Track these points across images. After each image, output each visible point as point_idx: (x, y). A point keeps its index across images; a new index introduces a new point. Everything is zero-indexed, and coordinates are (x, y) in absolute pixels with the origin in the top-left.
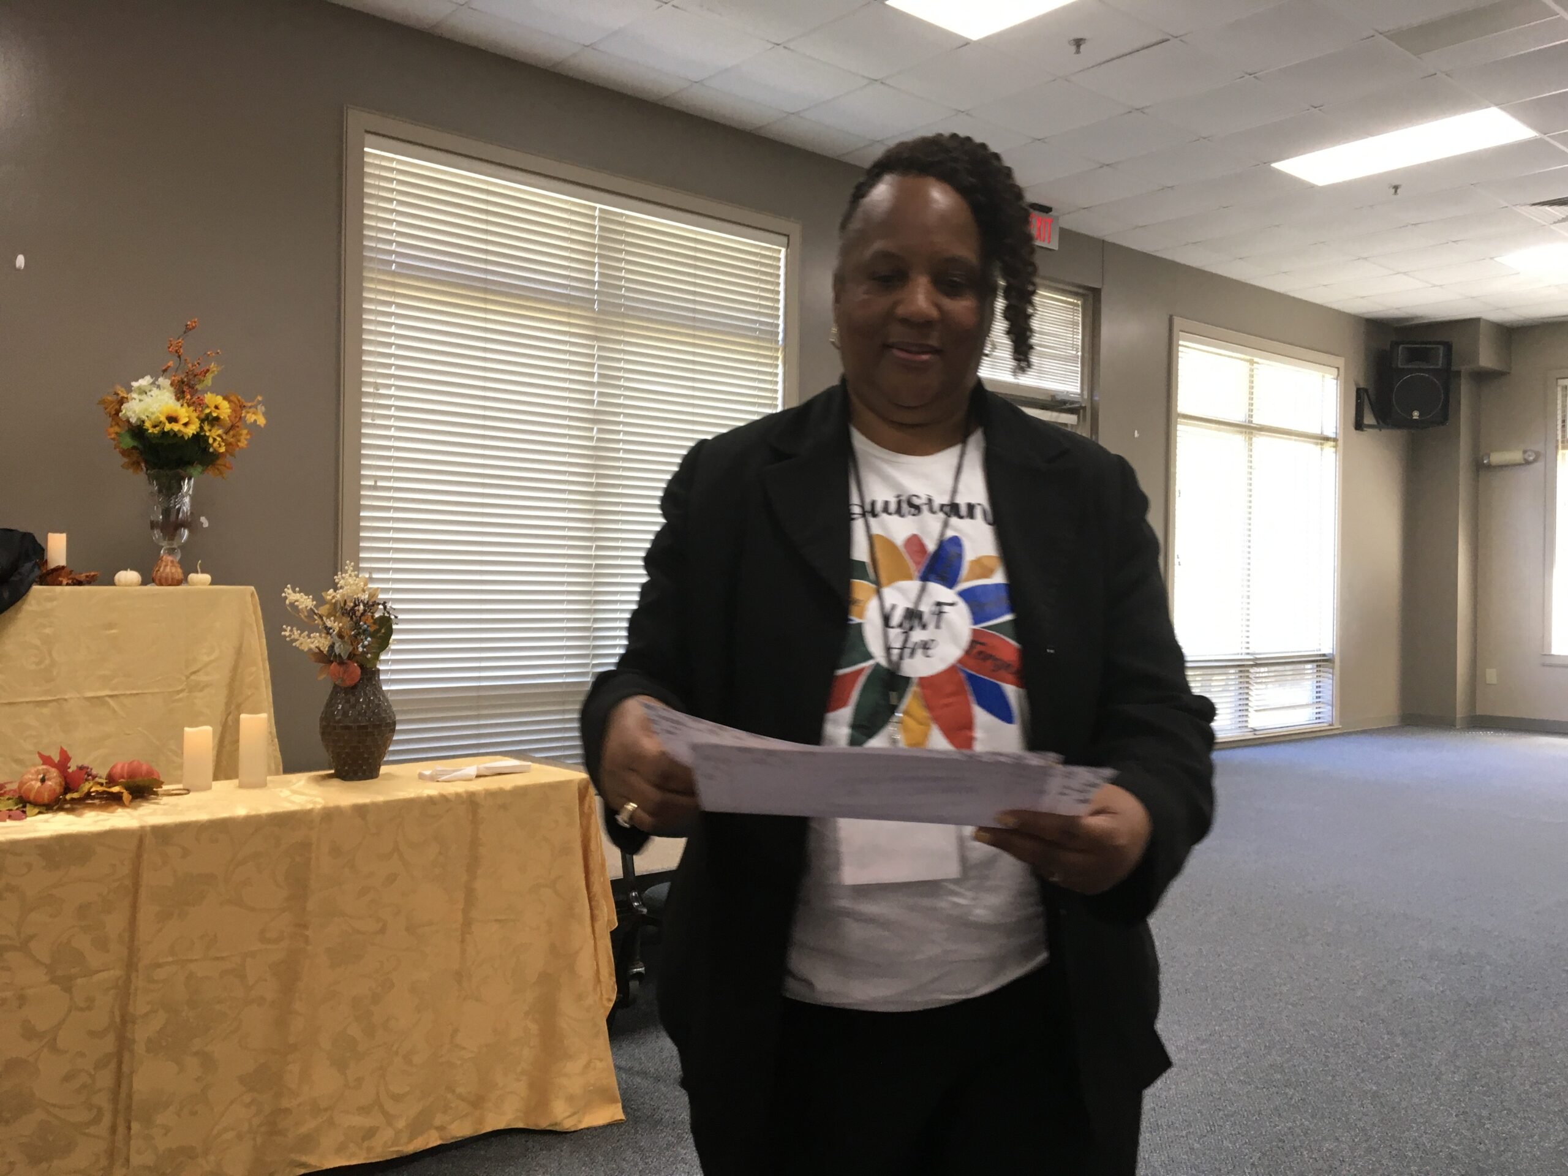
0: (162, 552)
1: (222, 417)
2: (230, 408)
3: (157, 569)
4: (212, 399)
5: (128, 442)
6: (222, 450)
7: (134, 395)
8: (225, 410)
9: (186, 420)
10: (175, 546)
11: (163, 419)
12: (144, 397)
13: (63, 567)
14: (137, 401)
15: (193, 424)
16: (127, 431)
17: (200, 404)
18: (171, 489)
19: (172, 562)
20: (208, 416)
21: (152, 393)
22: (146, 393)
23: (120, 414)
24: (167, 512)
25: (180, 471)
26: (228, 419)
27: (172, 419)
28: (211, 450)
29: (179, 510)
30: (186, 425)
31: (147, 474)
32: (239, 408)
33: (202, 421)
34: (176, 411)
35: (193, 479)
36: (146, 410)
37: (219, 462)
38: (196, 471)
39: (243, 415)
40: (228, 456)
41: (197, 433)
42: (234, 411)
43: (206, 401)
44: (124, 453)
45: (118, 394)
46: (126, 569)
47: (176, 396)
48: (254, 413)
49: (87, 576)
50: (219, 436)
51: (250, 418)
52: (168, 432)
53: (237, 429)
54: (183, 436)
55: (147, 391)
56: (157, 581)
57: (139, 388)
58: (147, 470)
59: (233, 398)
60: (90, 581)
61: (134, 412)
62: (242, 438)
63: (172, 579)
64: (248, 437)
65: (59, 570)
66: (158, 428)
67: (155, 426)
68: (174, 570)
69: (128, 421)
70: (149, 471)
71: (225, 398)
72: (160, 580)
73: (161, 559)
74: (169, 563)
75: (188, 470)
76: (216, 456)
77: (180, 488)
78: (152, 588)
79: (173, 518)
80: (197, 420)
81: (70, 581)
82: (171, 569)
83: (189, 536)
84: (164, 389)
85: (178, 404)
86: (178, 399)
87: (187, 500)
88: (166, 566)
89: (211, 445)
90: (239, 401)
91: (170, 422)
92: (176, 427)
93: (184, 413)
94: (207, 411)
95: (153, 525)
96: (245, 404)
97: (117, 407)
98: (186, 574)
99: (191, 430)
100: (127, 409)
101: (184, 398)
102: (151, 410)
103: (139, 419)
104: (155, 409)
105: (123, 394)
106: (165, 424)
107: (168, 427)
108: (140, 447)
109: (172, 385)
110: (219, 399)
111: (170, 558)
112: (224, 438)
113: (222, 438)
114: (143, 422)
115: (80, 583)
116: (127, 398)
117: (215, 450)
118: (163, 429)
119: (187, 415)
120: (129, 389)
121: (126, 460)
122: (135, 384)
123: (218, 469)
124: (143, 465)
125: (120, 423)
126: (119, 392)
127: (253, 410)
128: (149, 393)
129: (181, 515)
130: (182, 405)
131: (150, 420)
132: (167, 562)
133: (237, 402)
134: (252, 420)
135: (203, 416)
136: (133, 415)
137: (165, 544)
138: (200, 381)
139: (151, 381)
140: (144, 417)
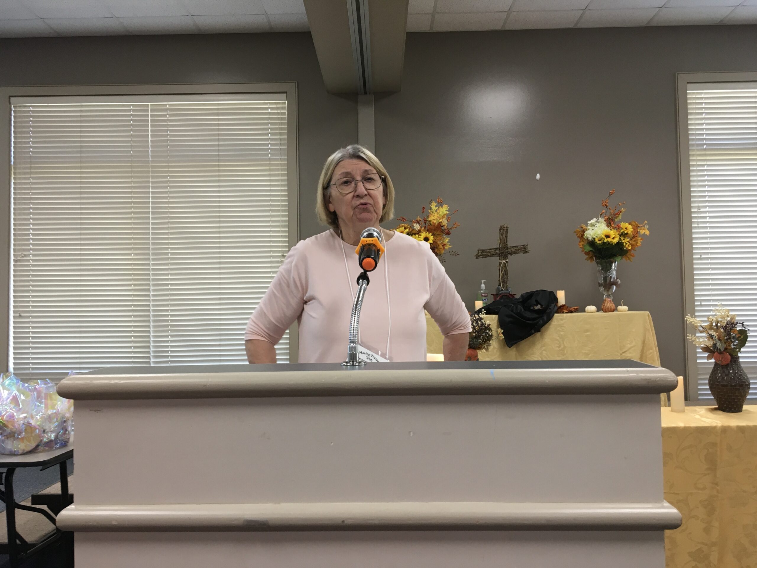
0: (604, 297)
1: (629, 233)
2: (632, 228)
3: (604, 304)
4: (624, 225)
5: (588, 248)
6: (630, 248)
7: (589, 227)
8: (630, 229)
9: (614, 236)
10: (610, 294)
11: (603, 237)
12: (593, 228)
13: (565, 305)
14: (591, 230)
15: (616, 237)
16: (587, 244)
17: (619, 228)
18: (607, 268)
19: (610, 301)
20: (622, 233)
21: (597, 225)
22: (594, 226)
23: (584, 237)
24: (605, 278)
25: (611, 259)
26: (632, 233)
27: (608, 236)
28: (625, 249)
29: (611, 277)
30: (613, 238)
31: (596, 262)
32: (636, 228)
33: (620, 235)
34: (609, 232)
35: (617, 262)
36: (595, 233)
37: (628, 254)
38: (618, 259)
39: (638, 231)
40: (632, 251)
41: (618, 241)
42: (634, 229)
43: (622, 226)
44: (586, 253)
45: (582, 228)
46: (590, 305)
47: (607, 225)
48: (644, 229)
49: (574, 309)
50: (628, 242)
51: (642, 232)
52: (606, 242)
53: (636, 238)
54: (612, 244)
55: (595, 225)
56: (604, 310)
57: (591, 224)
58: (596, 260)
59: (633, 223)
60: (576, 311)
61: (590, 235)
62: (639, 241)
63: (611, 309)
64: (641, 241)
65: (563, 306)
66: (601, 241)
67: (599, 240)
68: (611, 305)
69: (588, 239)
70: (597, 261)
71: (630, 224)
72: (605, 310)
73: (605, 300)
74: (609, 302)
75: (615, 259)
76: (627, 251)
77: (611, 266)
78: (601, 313)
79: (608, 281)
80: (618, 235)
81: (568, 311)
82: (610, 305)
83: (616, 289)
84: (602, 223)
85: (609, 229)
86: (608, 227)
87: (614, 272)
88: (607, 303)
89: (625, 246)
90: (636, 224)
91: (607, 238)
92: (609, 240)
93: (613, 233)
94: (622, 231)
95: (600, 285)
96: (639, 225)
97: (582, 233)
98: (617, 307)
99: (615, 241)
100: (587, 234)
101: (611, 225)
102: (597, 233)
103: (593, 238)
104: (599, 233)
105: (584, 228)
106: (604, 239)
107: (606, 240)
108: (593, 250)
109: (605, 220)
110: (627, 225)
111: (609, 299)
112: (630, 242)
113: (629, 242)
114: (594, 239)
115: (572, 312)
116: (586, 229)
117: (627, 248)
118: (604, 241)
119: (614, 234)
120: (587, 225)
121: (587, 256)
122: (589, 222)
123: (628, 257)
124: (594, 258)
125: (584, 240)
126: (583, 227)
127: (642, 228)
128: (595, 226)
129: (612, 280)
130: (610, 229)
131: (598, 238)
132: (608, 301)
133: (635, 225)
134: (643, 233)
135: (620, 233)
136: (590, 236)
137: (605, 293)
138: (617, 217)
139: (596, 220)
140: (595, 237)
